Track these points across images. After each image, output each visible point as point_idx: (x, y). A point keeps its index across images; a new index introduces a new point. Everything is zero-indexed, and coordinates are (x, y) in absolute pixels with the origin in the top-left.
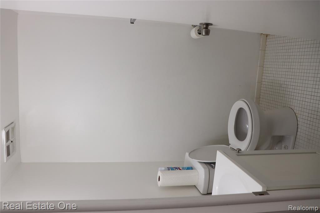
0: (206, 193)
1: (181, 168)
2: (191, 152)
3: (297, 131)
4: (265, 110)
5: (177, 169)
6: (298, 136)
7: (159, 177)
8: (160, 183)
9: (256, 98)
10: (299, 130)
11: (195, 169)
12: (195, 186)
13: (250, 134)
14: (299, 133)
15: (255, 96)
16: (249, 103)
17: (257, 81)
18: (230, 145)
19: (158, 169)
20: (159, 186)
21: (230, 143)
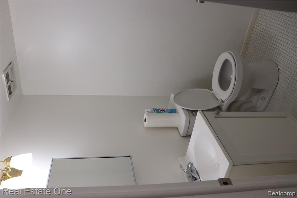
0: (185, 136)
1: (165, 110)
2: (176, 95)
3: (277, 86)
4: (250, 62)
5: (162, 111)
6: (276, 91)
7: (145, 118)
8: (146, 124)
9: (245, 43)
10: (279, 86)
11: (178, 113)
12: (177, 128)
13: (233, 85)
14: (277, 89)
15: (244, 41)
16: (235, 57)
17: (249, 27)
18: (212, 91)
19: (145, 109)
20: (145, 126)
21: (213, 88)
